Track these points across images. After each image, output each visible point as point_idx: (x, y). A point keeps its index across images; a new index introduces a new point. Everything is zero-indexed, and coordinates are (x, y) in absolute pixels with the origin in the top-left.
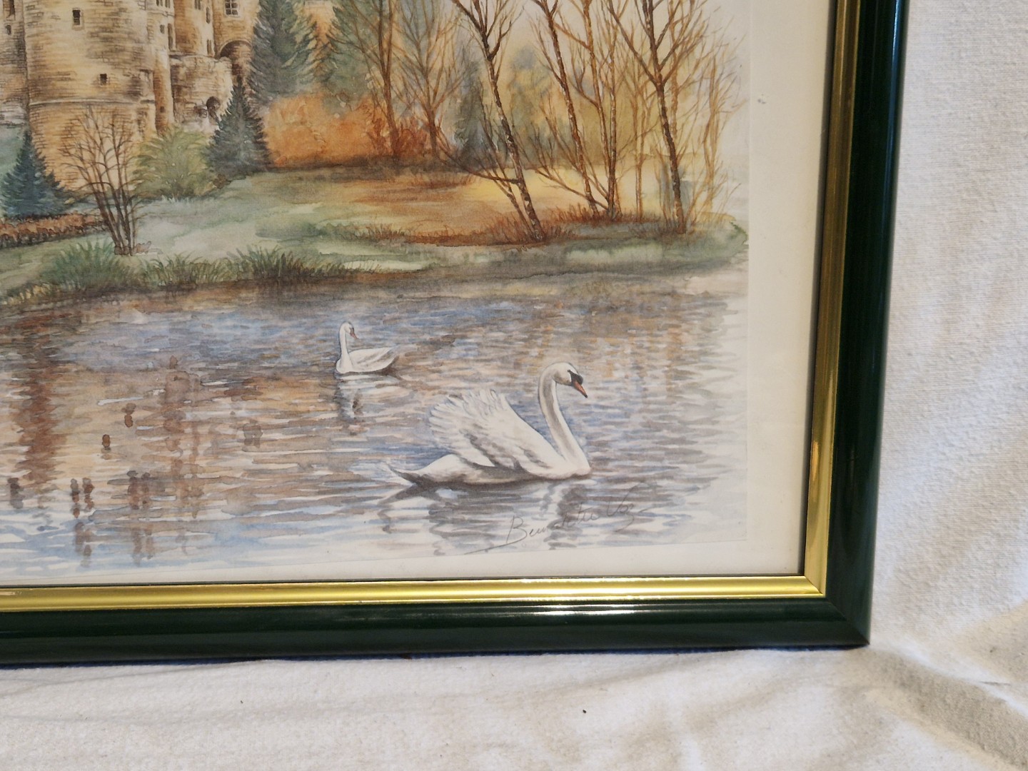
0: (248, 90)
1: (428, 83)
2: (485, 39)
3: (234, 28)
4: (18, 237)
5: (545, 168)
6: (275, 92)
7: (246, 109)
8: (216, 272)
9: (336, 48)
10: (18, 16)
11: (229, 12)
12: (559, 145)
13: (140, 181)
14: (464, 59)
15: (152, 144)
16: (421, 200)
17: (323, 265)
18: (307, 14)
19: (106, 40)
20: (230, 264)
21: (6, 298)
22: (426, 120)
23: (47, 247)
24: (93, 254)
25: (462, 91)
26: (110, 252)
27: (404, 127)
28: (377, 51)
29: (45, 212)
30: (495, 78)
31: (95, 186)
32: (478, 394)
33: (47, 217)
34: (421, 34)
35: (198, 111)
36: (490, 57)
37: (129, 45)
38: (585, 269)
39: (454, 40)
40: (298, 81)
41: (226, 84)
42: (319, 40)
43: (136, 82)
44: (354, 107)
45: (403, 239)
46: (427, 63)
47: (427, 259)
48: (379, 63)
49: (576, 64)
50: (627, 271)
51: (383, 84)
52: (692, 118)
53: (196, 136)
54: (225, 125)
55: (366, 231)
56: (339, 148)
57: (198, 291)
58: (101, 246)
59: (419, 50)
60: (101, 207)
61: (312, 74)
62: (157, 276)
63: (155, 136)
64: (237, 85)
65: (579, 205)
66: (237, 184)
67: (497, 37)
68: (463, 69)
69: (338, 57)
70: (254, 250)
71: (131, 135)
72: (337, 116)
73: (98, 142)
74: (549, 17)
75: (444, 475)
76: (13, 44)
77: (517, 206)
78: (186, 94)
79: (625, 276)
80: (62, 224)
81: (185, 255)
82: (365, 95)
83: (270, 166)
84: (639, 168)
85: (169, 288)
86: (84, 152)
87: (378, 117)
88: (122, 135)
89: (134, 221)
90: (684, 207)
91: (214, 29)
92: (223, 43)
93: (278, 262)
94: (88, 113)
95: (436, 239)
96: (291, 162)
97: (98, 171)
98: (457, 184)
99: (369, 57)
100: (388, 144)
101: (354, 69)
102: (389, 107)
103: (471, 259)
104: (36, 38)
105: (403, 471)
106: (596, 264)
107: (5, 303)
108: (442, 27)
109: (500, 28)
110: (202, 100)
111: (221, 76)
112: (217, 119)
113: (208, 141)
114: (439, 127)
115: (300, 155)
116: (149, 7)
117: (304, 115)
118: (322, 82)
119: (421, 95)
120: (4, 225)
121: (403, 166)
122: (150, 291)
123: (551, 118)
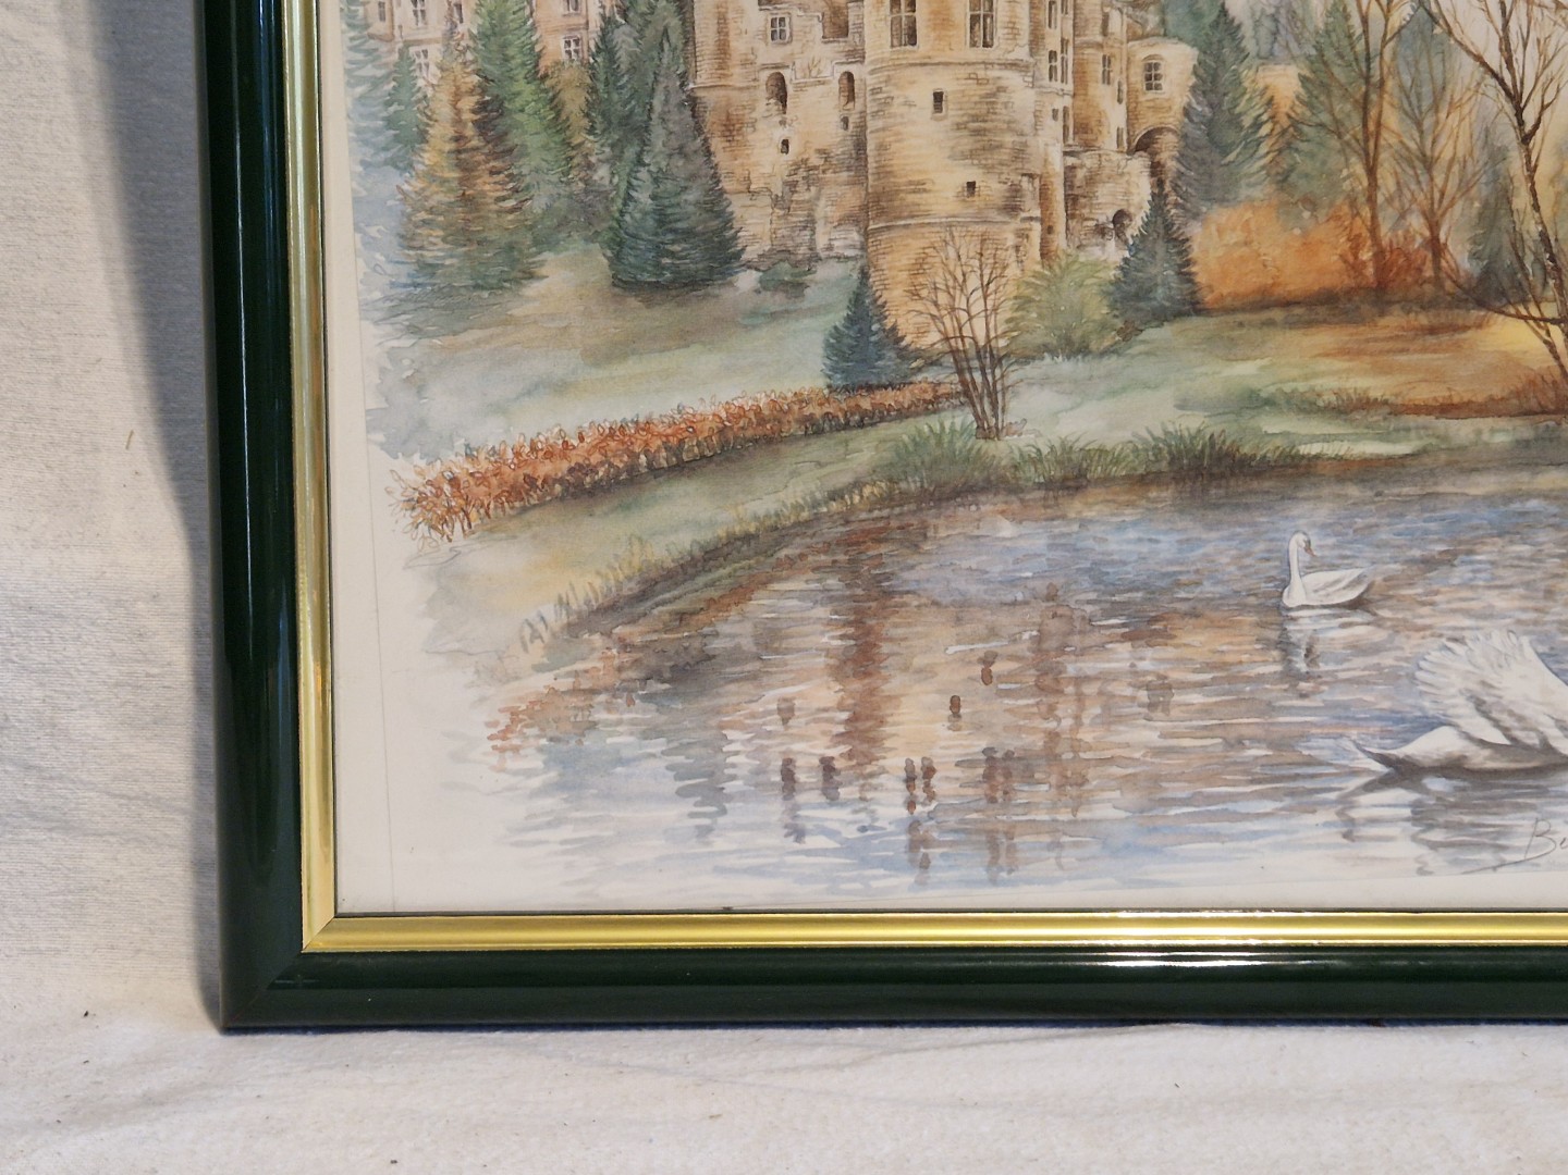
1: (1432, 179)
2: (1519, 112)
3: (1156, 109)
4: (845, 415)
6: (1210, 200)
7: (1168, 226)
8: (1116, 462)
9: (1301, 133)
10: (859, 104)
11: (1149, 88)
13: (1015, 334)
14: (1486, 142)
15: (1033, 280)
16: (1415, 351)
17: (1269, 449)
18: (1261, 85)
19: (977, 132)
20: (1136, 450)
21: (826, 503)
22: (1427, 233)
23: (884, 430)
24: (946, 439)
25: (1482, 190)
26: (970, 436)
27: (1395, 246)
28: (1360, 136)
29: (884, 380)
30: (1531, 170)
31: (953, 342)
32: (1488, 637)
33: (886, 387)
34: (1424, 108)
35: (1101, 231)
36: (1526, 139)
37: (1009, 139)
39: (1473, 117)
40: (1243, 182)
41: (1141, 190)
42: (1275, 123)
43: (1015, 191)
44: (1322, 218)
45: (1386, 410)
46: (1432, 150)
47: (1420, 438)
48: (1362, 152)
51: (1365, 183)
53: (1096, 266)
54: (1138, 250)
55: (1333, 398)
56: (1298, 277)
57: (1090, 489)
58: (958, 428)
59: (1421, 132)
60: (960, 372)
61: (1264, 172)
62: (1033, 469)
63: (1038, 268)
64: (1156, 191)
66: (1151, 334)
67: (1538, 109)
68: (1485, 158)
69: (1303, 146)
70: (1171, 429)
71: (1005, 268)
72: (1297, 231)
73: (960, 279)
75: (1435, 757)
76: (850, 143)
77: (1556, 357)
78: (1084, 207)
80: (905, 397)
81: (1073, 439)
82: (1339, 201)
83: (1198, 306)
85: (1048, 485)
86: (940, 294)
87: (1356, 232)
88: (993, 268)
89: (1005, 390)
91: (1128, 111)
92: (1140, 132)
93: (1204, 446)
94: (948, 238)
95: (1435, 408)
96: (1228, 302)
97: (958, 320)
98: (1469, 328)
99: (1348, 144)
100: (1370, 271)
101: (1324, 163)
102: (1374, 217)
103: (1486, 437)
104: (881, 134)
105: (1375, 751)
107: (825, 510)
108: (1457, 98)
109: (1543, 96)
110: (1105, 215)
111: (1134, 179)
112: (1126, 242)
113: (1112, 274)
114: (1445, 244)
115: (1241, 289)
116: (1037, 83)
117: (1249, 232)
118: (1278, 182)
119: (1421, 197)
120: (828, 400)
121: (1390, 303)
122: (1022, 491)
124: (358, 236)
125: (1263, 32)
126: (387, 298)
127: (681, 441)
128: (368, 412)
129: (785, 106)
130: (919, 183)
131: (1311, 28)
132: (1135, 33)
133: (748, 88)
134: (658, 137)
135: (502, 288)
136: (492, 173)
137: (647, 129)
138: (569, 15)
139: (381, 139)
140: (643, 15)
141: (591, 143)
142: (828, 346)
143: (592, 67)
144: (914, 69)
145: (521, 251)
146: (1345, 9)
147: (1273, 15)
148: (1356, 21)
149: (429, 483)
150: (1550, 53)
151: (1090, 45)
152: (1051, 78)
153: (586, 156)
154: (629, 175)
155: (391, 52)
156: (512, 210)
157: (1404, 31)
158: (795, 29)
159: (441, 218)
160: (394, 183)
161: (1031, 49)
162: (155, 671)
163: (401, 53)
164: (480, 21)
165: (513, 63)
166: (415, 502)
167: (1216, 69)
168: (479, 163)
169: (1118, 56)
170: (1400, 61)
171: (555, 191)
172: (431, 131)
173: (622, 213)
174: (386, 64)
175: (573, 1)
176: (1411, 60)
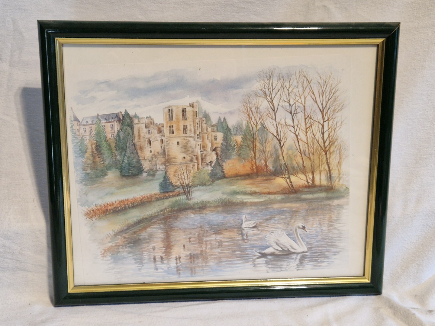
0: (220, 159)
1: (265, 154)
2: (280, 143)
3: (216, 144)
4: (163, 197)
5: (296, 174)
6: (226, 159)
7: (219, 163)
8: (211, 203)
9: (242, 147)
10: (164, 144)
11: (215, 140)
12: (299, 168)
13: (193, 182)
14: (274, 148)
15: (196, 173)
16: (264, 184)
17: (238, 201)
18: (235, 139)
19: (185, 148)
20: (215, 201)
22: (265, 164)
23: (171, 199)
24: (181, 200)
25: (274, 156)
26: (186, 200)
27: (259, 166)
28: (252, 147)
29: (170, 191)
30: (282, 153)
31: (182, 184)
32: (278, 232)
34: (263, 143)
35: (207, 164)
36: (281, 147)
37: (191, 149)
38: (306, 199)
39: (272, 144)
40: (232, 156)
41: (215, 157)
42: (237, 146)
43: (192, 158)
44: (246, 161)
46: (265, 149)
47: (265, 198)
48: (253, 150)
49: (304, 148)
50: (317, 199)
51: (254, 155)
52: (334, 160)
53: (207, 170)
54: (214, 167)
56: (242, 171)
57: (207, 208)
58: (183, 198)
60: (183, 189)
61: (236, 154)
62: (197, 205)
63: (197, 171)
64: (217, 157)
65: (305, 183)
66: (217, 182)
67: (283, 142)
68: (274, 151)
69: (242, 149)
70: (221, 198)
71: (191, 171)
72: (242, 164)
73: (183, 173)
74: (297, 136)
75: (269, 252)
76: (162, 151)
77: (288, 184)
78: (204, 160)
79: (317, 201)
80: (174, 194)
81: (204, 200)
82: (249, 158)
83: (225, 177)
84: (320, 173)
85: (200, 208)
86: (179, 176)
87: (252, 163)
88: (189, 171)
89: (191, 192)
90: (332, 183)
91: (212, 144)
92: (214, 148)
93: (227, 200)
94: (180, 166)
95: (267, 193)
96: (230, 176)
97: (183, 180)
98: (273, 179)
99: (250, 149)
100: (255, 170)
101: (246, 152)
102: (255, 161)
103: (276, 198)
104: (168, 149)
105: (259, 252)
106: (309, 198)
107: (160, 213)
108: (269, 141)
109: (284, 140)
110: (208, 162)
111: (213, 155)
112: (212, 166)
113: (210, 172)
114: (268, 165)
115: (233, 174)
116: (195, 140)
117: (234, 164)
118: (238, 156)
119: (264, 157)
120: (160, 194)
121: (259, 175)
122: (195, 209)
123: (297, 162)
124: (75, 169)
125: (235, 130)
126: (80, 179)
127: (134, 202)
128: (77, 199)
129: (151, 145)
130: (175, 157)
131: (243, 129)
132: (212, 131)
133: (144, 142)
134: (128, 150)
135: (101, 177)
136: (99, 157)
137: (126, 149)
138: (111, 130)
139: (79, 152)
140: (125, 130)
141: (116, 152)
142: (160, 185)
143: (116, 139)
144: (173, 138)
145: (104, 171)
146: (249, 126)
147: (236, 127)
148: (251, 128)
149: (89, 211)
150: (285, 133)
151: (204, 133)
152: (198, 139)
153: (115, 154)
154: (123, 157)
155: (80, 137)
156: (102, 164)
157: (260, 130)
158: (152, 132)
159: (90, 166)
160: (81, 160)
161: (194, 134)
162: (40, 243)
163: (82, 138)
164: (96, 132)
165: (102, 139)
166: (86, 214)
167: (227, 137)
168: (96, 156)
169: (209, 135)
170: (259, 135)
171: (110, 160)
172: (87, 151)
173: (122, 164)
174: (79, 140)
175: (112, 128)
176: (261, 135)
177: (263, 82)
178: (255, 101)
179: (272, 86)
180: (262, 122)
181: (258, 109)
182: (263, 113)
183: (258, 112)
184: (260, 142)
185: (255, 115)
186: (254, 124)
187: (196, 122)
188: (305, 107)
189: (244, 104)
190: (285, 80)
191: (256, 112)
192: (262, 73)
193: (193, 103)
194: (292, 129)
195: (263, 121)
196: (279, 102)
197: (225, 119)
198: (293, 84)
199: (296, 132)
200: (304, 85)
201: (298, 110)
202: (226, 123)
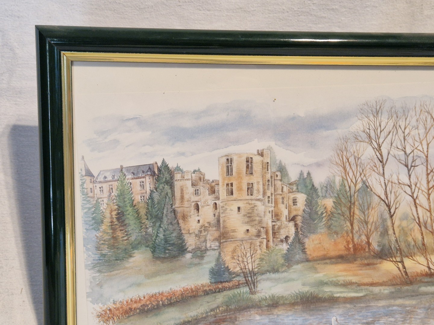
0: (300, 232)
1: (367, 227)
2: (390, 210)
3: (296, 210)
4: (215, 289)
5: (412, 256)
6: (310, 233)
7: (299, 240)
8: (286, 300)
9: (334, 216)
10: (218, 210)
11: (294, 205)
12: (417, 247)
13: (259, 267)
14: (381, 217)
15: (264, 254)
16: (364, 270)
17: (326, 295)
18: (323, 204)
19: (249, 217)
20: (291, 296)
21: (210, 312)
22: (367, 240)
23: (225, 293)
24: (241, 295)
25: (381, 229)
26: (248, 294)
27: (358, 244)
28: (349, 216)
29: (225, 280)
30: (393, 224)
31: (243, 270)
33: (225, 282)
34: (365, 209)
35: (282, 241)
36: (391, 216)
37: (257, 218)
38: (426, 294)
39: (378, 211)
40: (319, 228)
41: (292, 230)
42: (327, 213)
43: (259, 231)
44: (339, 237)
45: (356, 285)
46: (368, 219)
47: (365, 292)
48: (349, 220)
49: (424, 217)
51: (350, 228)
53: (281, 250)
54: (291, 246)
55: (343, 282)
56: (333, 252)
57: (279, 307)
58: (245, 292)
59: (365, 215)
60: (245, 277)
61: (324, 226)
62: (264, 302)
63: (265, 251)
64: (296, 231)
65: (424, 270)
66: (295, 267)
67: (394, 209)
68: (381, 221)
69: (334, 219)
70: (300, 291)
71: (257, 251)
72: (333, 240)
73: (245, 254)
74: (415, 201)
76: (216, 220)
77: (400, 271)
78: (277, 235)
80: (231, 284)
81: (275, 294)
82: (344, 232)
83: (307, 260)
85: (269, 306)
86: (240, 258)
87: (348, 240)
88: (254, 251)
89: (257, 282)
91: (289, 211)
92: (292, 216)
93: (309, 295)
94: (242, 244)
95: (369, 284)
96: (315, 258)
97: (244, 264)
98: (378, 264)
99: (346, 218)
100: (352, 250)
101: (340, 223)
102: (353, 236)
103: (382, 291)
104: (224, 218)
106: (431, 291)
107: (209, 314)
108: (374, 206)
109: (396, 206)
110: (283, 237)
111: (290, 228)
112: (288, 244)
113: (285, 252)
114: (371, 243)
115: (319, 255)
116: (265, 204)
117: (320, 241)
118: (328, 228)
119: (365, 231)
120: (210, 286)
121: (357, 258)
122: (262, 307)
123: (414, 238)
124: (85, 248)
125: (323, 191)
126: (92, 263)
127: (171, 298)
128: (87, 293)
129: (199, 211)
130: (234, 230)
131: (336, 190)
132: (290, 191)
133: (189, 207)
134: (165, 220)
135: (123, 260)
136: (121, 230)
137: (162, 218)
138: (141, 190)
139: (91, 223)
140: (161, 189)
141: (147, 222)
142: (210, 272)
143: (147, 203)
144: (232, 201)
145: (128, 250)
146: (344, 185)
147: (326, 186)
148: (347, 188)
149: (103, 311)
150: (397, 195)
151: (278, 194)
152: (268, 203)
153: (146, 225)
154: (157, 230)
155: (94, 201)
156: (126, 240)
157: (360, 190)
158: (201, 192)
159: (107, 243)
160: (94, 234)
161: (263, 196)
163: (96, 201)
164: (118, 192)
165: (126, 203)
166: (99, 316)
167: (311, 200)
168: (117, 228)
169: (286, 197)
170: (359, 197)
171: (137, 235)
172: (104, 220)
173: (155, 240)
174: (92, 204)
175: (142, 186)
176: (362, 197)
177: (366, 119)
178: (354, 147)
179: (380, 126)
180: (364, 179)
181: (358, 159)
182: (365, 166)
183: (359, 163)
184: (361, 209)
185: (354, 168)
186: (352, 181)
187: (267, 178)
188: (427, 157)
189: (339, 152)
190: (399, 117)
191: (355, 165)
192: (366, 107)
193: (263, 150)
194: (408, 189)
195: (366, 177)
196: (389, 149)
197: (309, 174)
198: (410, 124)
199: (413, 193)
200: (427, 124)
201: (418, 162)
202: (311, 180)
